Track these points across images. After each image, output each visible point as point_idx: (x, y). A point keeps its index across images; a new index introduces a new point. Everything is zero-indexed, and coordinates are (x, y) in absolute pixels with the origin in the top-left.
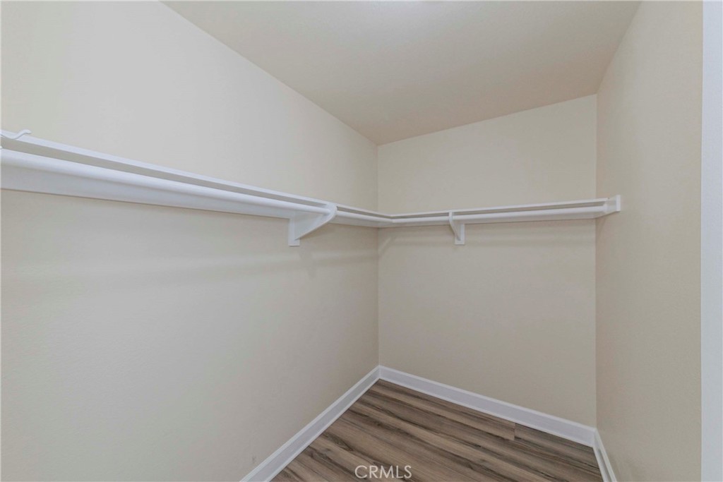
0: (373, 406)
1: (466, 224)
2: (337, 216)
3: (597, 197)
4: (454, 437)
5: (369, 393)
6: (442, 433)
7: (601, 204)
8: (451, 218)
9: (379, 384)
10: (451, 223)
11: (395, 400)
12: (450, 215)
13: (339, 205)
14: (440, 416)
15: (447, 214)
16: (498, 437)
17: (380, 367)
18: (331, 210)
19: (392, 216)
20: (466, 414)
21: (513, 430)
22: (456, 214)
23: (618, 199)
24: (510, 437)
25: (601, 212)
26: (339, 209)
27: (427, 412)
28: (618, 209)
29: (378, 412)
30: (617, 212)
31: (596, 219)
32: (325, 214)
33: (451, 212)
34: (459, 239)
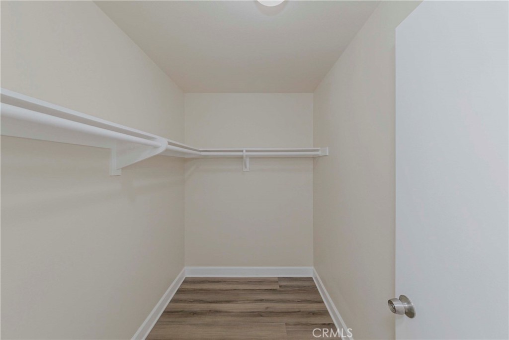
0: (185, 301)
1: (250, 158)
2: (167, 150)
3: (314, 147)
4: (248, 300)
5: (180, 291)
6: (240, 301)
7: (317, 150)
8: (245, 153)
9: (187, 281)
10: (244, 156)
11: (202, 290)
12: (244, 151)
13: (170, 141)
14: (235, 289)
15: (242, 151)
16: (271, 290)
17: (185, 268)
18: (162, 144)
19: (200, 149)
20: (251, 282)
21: (277, 282)
22: (247, 151)
23: (327, 148)
24: (277, 287)
25: (318, 155)
26: (170, 143)
27: (226, 290)
28: (327, 154)
29: (191, 304)
30: (326, 156)
31: (313, 158)
32: (156, 147)
33: (244, 149)
34: (246, 167)
